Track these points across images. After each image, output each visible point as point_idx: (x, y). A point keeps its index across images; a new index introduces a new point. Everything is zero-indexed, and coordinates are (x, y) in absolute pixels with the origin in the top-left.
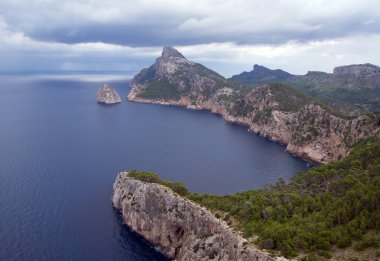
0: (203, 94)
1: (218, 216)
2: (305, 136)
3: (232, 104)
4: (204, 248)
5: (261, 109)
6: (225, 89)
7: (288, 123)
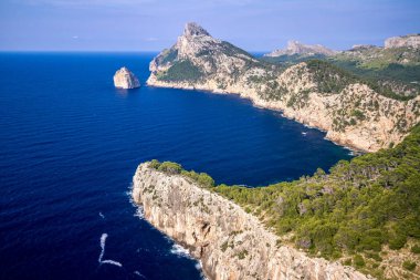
0: (231, 75)
1: (248, 211)
2: (349, 120)
3: (264, 87)
4: (233, 247)
5: (296, 91)
6: (256, 70)
7: (328, 107)
